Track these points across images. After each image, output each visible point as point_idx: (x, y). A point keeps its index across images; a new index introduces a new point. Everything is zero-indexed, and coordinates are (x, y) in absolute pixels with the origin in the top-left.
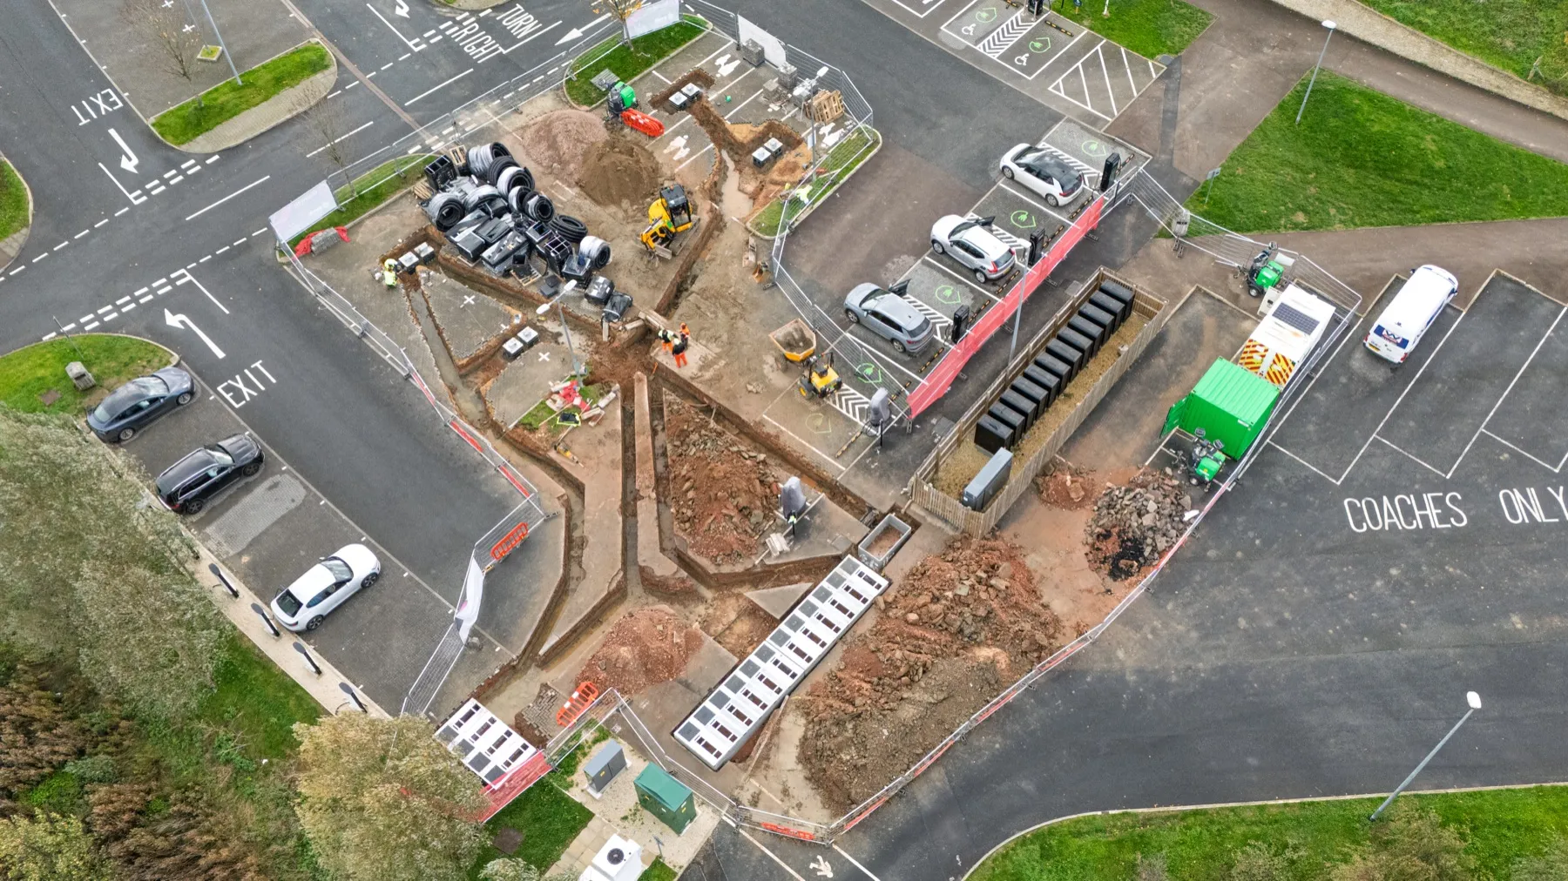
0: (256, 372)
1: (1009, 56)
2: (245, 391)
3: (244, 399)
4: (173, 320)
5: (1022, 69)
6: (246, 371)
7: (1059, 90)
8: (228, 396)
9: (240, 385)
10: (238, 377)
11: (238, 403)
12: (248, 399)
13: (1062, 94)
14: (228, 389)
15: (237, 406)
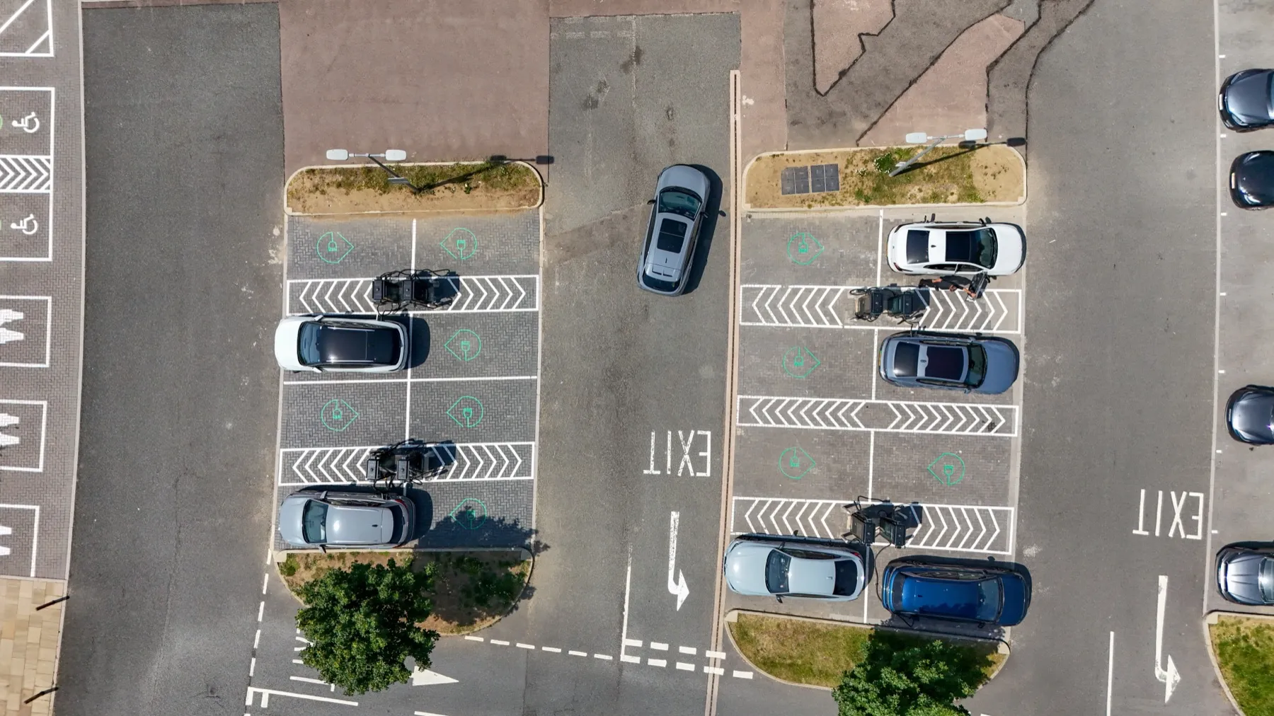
0: (1149, 525)
1: (36, 143)
2: (1178, 509)
3: (1188, 497)
4: (1169, 676)
5: (43, 114)
6: (1157, 533)
7: (46, 41)
8: (1200, 518)
9: (1177, 519)
10: (1171, 534)
11: (1198, 498)
12: (1184, 494)
13: (50, 33)
14: (1190, 527)
15: (1201, 496)
